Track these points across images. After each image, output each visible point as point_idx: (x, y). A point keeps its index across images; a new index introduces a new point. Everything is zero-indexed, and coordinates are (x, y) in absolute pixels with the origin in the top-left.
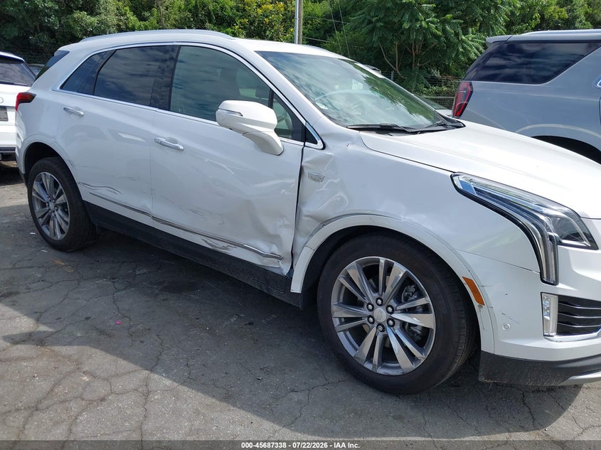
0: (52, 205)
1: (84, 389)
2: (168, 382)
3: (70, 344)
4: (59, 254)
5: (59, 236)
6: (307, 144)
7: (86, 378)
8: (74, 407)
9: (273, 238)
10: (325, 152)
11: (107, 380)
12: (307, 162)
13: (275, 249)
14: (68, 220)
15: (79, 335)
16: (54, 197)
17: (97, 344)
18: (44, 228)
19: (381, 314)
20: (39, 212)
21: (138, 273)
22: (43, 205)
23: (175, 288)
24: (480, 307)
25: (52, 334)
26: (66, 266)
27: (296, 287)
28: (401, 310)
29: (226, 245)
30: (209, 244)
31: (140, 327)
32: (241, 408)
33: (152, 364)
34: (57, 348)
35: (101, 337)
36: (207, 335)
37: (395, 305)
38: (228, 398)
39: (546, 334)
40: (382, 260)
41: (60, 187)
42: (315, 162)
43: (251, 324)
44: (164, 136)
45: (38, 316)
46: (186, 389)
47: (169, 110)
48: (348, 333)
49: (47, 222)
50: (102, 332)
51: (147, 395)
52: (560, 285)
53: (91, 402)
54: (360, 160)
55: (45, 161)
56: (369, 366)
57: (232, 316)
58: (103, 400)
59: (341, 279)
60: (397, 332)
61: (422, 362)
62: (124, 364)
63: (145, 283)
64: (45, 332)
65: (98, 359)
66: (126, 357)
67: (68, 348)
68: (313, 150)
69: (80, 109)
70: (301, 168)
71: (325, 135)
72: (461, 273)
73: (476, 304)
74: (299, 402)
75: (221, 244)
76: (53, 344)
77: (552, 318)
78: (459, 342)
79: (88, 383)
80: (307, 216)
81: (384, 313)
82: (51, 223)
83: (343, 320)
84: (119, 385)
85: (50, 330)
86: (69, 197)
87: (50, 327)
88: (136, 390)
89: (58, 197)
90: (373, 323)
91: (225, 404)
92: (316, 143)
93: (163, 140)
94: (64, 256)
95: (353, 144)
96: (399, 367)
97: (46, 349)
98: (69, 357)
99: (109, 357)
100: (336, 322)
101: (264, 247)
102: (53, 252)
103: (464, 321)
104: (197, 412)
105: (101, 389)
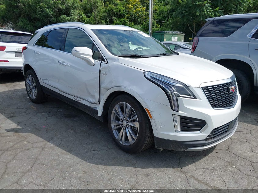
0: (32, 87)
1: (24, 146)
2: (52, 145)
3: (25, 132)
4: (34, 104)
5: (34, 98)
6: (102, 62)
7: (26, 143)
8: (18, 151)
9: (93, 96)
10: (107, 65)
11: (32, 143)
12: (102, 68)
13: (94, 101)
14: (36, 92)
15: (29, 130)
16: (32, 83)
17: (34, 133)
18: (30, 95)
19: (125, 123)
20: (29, 89)
21: (58, 111)
22: (30, 87)
23: (69, 117)
24: (151, 119)
25: (21, 129)
26: (35, 108)
27: (100, 114)
28: (130, 121)
29: (80, 99)
30: (75, 99)
31: (51, 128)
32: (73, 154)
33: (49, 140)
34: (20, 133)
35: (37, 131)
36: (73, 132)
37: (128, 119)
38: (70, 151)
39: (176, 130)
40: (124, 103)
41: (34, 80)
42: (104, 68)
43: (90, 129)
44: (61, 60)
45: (18, 124)
46: (57, 147)
47: (64, 51)
48: (117, 131)
49: (30, 93)
50: (37, 129)
51: (43, 149)
52: (180, 112)
53: (25, 149)
54: (117, 67)
55: (29, 71)
56: (121, 142)
57: (85, 126)
58: (29, 149)
59: (114, 111)
60: (129, 129)
61: (135, 140)
62: (40, 139)
63: (59, 115)
64: (19, 128)
65: (33, 137)
66: (41, 137)
67: (24, 134)
68: (104, 64)
69: (39, 52)
70: (100, 71)
71: (108, 58)
72: (145, 107)
73: (150, 118)
74: (94, 154)
75: (79, 99)
76: (20, 132)
77: (178, 124)
78: (146, 132)
79: (26, 144)
80: (103, 88)
81: (126, 122)
82: (32, 93)
83: (115, 126)
84: (35, 145)
85: (21, 128)
86: (36, 83)
87: (21, 127)
88: (40, 147)
89: (33, 83)
90: (122, 127)
91: (68, 153)
92: (105, 61)
93: (61, 62)
94: (36, 105)
95: (116, 61)
96: (129, 143)
97: (17, 134)
98: (23, 137)
99: (36, 137)
100: (113, 127)
101: (91, 100)
102: (32, 104)
103: (148, 125)
104: (57, 155)
105: (30, 146)
